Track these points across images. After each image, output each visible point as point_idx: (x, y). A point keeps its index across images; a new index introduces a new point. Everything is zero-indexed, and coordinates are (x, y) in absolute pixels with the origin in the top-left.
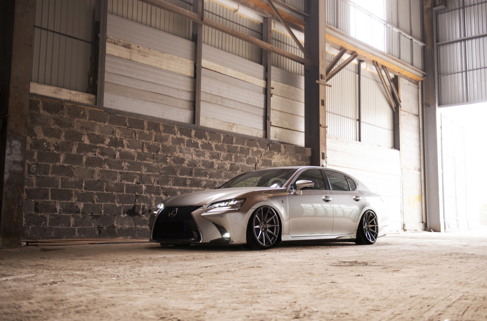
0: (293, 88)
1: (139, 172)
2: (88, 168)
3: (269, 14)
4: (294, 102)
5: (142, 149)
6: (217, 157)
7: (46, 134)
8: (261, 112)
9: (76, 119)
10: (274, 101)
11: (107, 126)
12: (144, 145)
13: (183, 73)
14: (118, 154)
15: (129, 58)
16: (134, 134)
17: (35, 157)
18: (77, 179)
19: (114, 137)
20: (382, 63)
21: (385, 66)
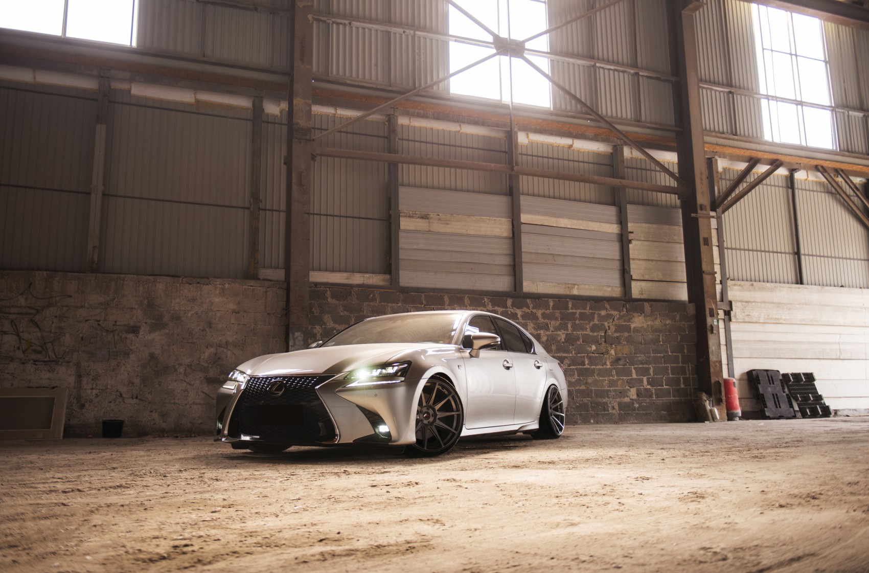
0: (667, 226)
3: (618, 140)
4: (670, 245)
6: (546, 327)
7: (335, 322)
8: (617, 265)
9: (365, 304)
10: (635, 249)
11: (399, 306)
13: (497, 234)
15: (427, 230)
20: (833, 166)
21: (840, 169)
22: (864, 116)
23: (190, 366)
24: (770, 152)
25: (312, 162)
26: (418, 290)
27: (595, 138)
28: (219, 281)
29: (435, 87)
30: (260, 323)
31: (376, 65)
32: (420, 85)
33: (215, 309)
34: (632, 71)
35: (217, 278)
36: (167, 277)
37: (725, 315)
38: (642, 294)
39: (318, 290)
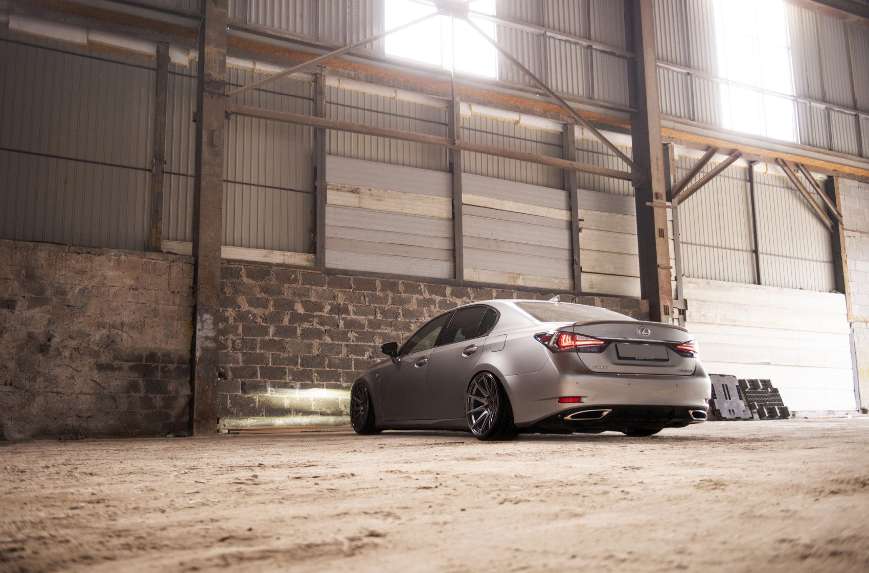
0: (620, 216)
1: (372, 344)
2: (304, 341)
3: (569, 119)
4: (622, 235)
5: (375, 315)
7: (251, 303)
8: (566, 255)
9: (286, 285)
10: (585, 238)
11: (325, 290)
12: (377, 310)
13: (436, 215)
14: (342, 323)
15: (357, 206)
16: (362, 298)
17: (240, 331)
18: (291, 355)
19: (335, 302)
20: (794, 160)
21: (801, 163)
22: (826, 108)
23: (77, 349)
24: (729, 141)
25: (226, 121)
26: (346, 272)
27: (544, 115)
28: (113, 252)
29: (368, 45)
30: (162, 302)
31: (302, 16)
32: (351, 42)
33: (109, 284)
34: (585, 44)
35: (112, 248)
36: (50, 244)
37: (680, 314)
38: (592, 288)
39: (231, 268)
